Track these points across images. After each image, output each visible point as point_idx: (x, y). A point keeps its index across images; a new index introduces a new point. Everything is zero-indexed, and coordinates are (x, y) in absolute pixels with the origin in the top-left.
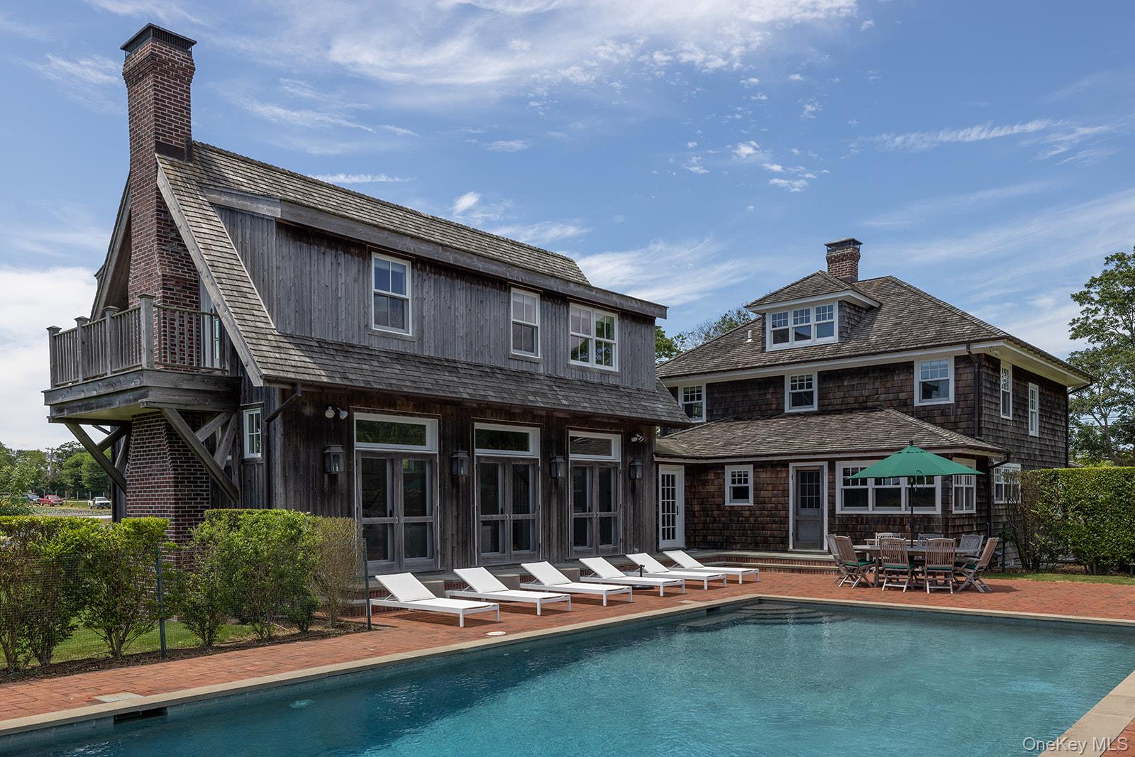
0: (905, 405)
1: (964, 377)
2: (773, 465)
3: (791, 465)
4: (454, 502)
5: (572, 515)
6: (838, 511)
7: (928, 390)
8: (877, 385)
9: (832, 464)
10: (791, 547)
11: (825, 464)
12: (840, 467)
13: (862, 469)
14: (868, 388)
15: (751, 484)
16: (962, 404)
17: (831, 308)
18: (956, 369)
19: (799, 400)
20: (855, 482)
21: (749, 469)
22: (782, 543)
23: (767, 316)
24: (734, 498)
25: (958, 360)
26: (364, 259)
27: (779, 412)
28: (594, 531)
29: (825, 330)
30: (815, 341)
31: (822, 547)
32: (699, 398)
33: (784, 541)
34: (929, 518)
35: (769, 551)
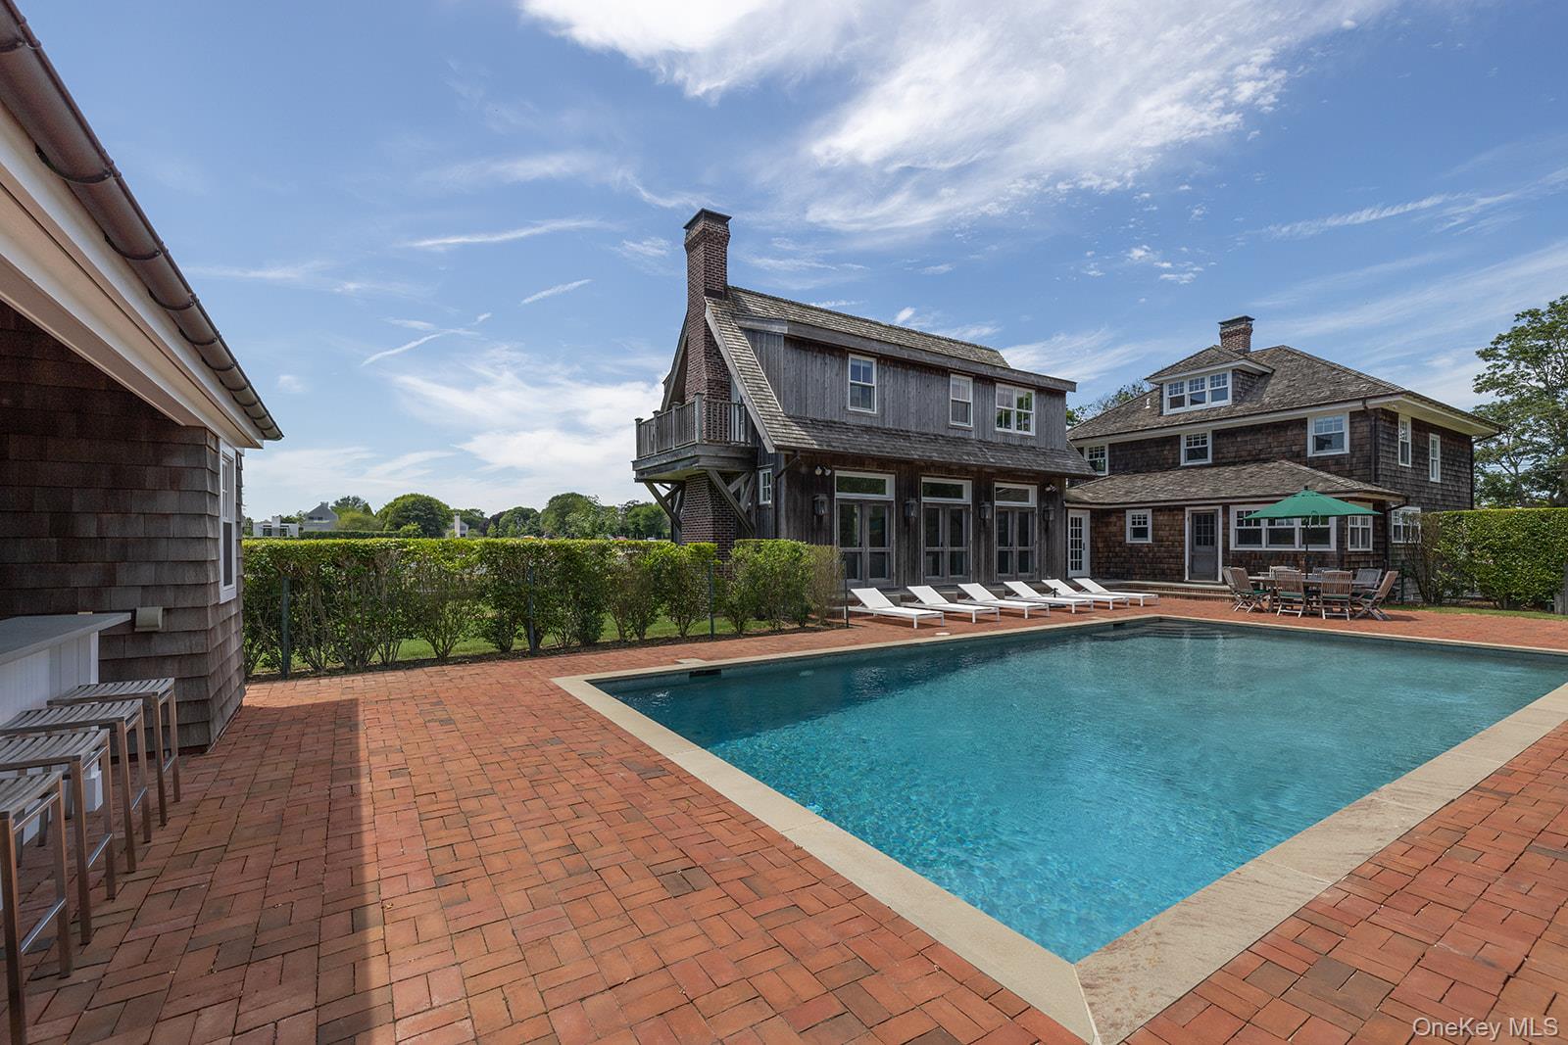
0: (1299, 457)
1: (1359, 430)
2: (1170, 509)
3: (1187, 509)
4: (906, 536)
5: (997, 548)
6: (1232, 547)
7: (1322, 443)
8: (1270, 440)
9: (1226, 508)
10: (1187, 578)
11: (1220, 508)
12: (1234, 510)
13: (1255, 512)
14: (1261, 442)
15: (1149, 525)
16: (1358, 454)
17: (1225, 376)
18: (1351, 423)
19: (1192, 455)
20: (1249, 523)
21: (1149, 513)
22: (1178, 574)
23: (1164, 386)
24: (1134, 536)
25: (1353, 415)
26: (844, 358)
27: (1175, 465)
28: (1014, 562)
29: (1219, 395)
30: (1209, 404)
31: (1216, 579)
32: (1103, 455)
33: (1181, 573)
34: (1324, 555)
35: (1167, 581)
